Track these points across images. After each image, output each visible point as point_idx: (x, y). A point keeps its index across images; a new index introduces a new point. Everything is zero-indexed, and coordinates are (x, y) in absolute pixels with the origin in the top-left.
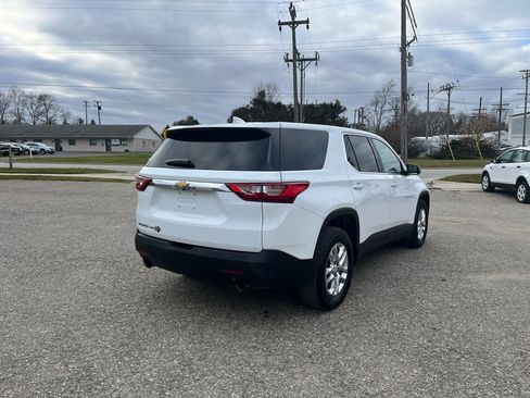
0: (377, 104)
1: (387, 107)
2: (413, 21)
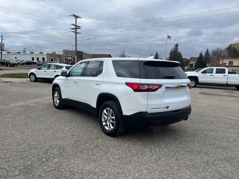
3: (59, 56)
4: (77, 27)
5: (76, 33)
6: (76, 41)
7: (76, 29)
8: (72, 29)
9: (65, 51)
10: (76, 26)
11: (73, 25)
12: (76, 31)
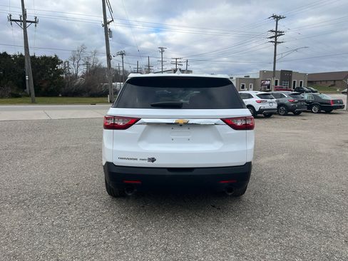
0: (74, 60)
1: (81, 62)
2: (110, 8)
3: (254, 80)
4: (278, 33)
5: (276, 43)
6: (275, 55)
7: (276, 37)
8: (271, 38)
9: (262, 73)
10: (276, 32)
11: (272, 31)
12: (276, 40)
